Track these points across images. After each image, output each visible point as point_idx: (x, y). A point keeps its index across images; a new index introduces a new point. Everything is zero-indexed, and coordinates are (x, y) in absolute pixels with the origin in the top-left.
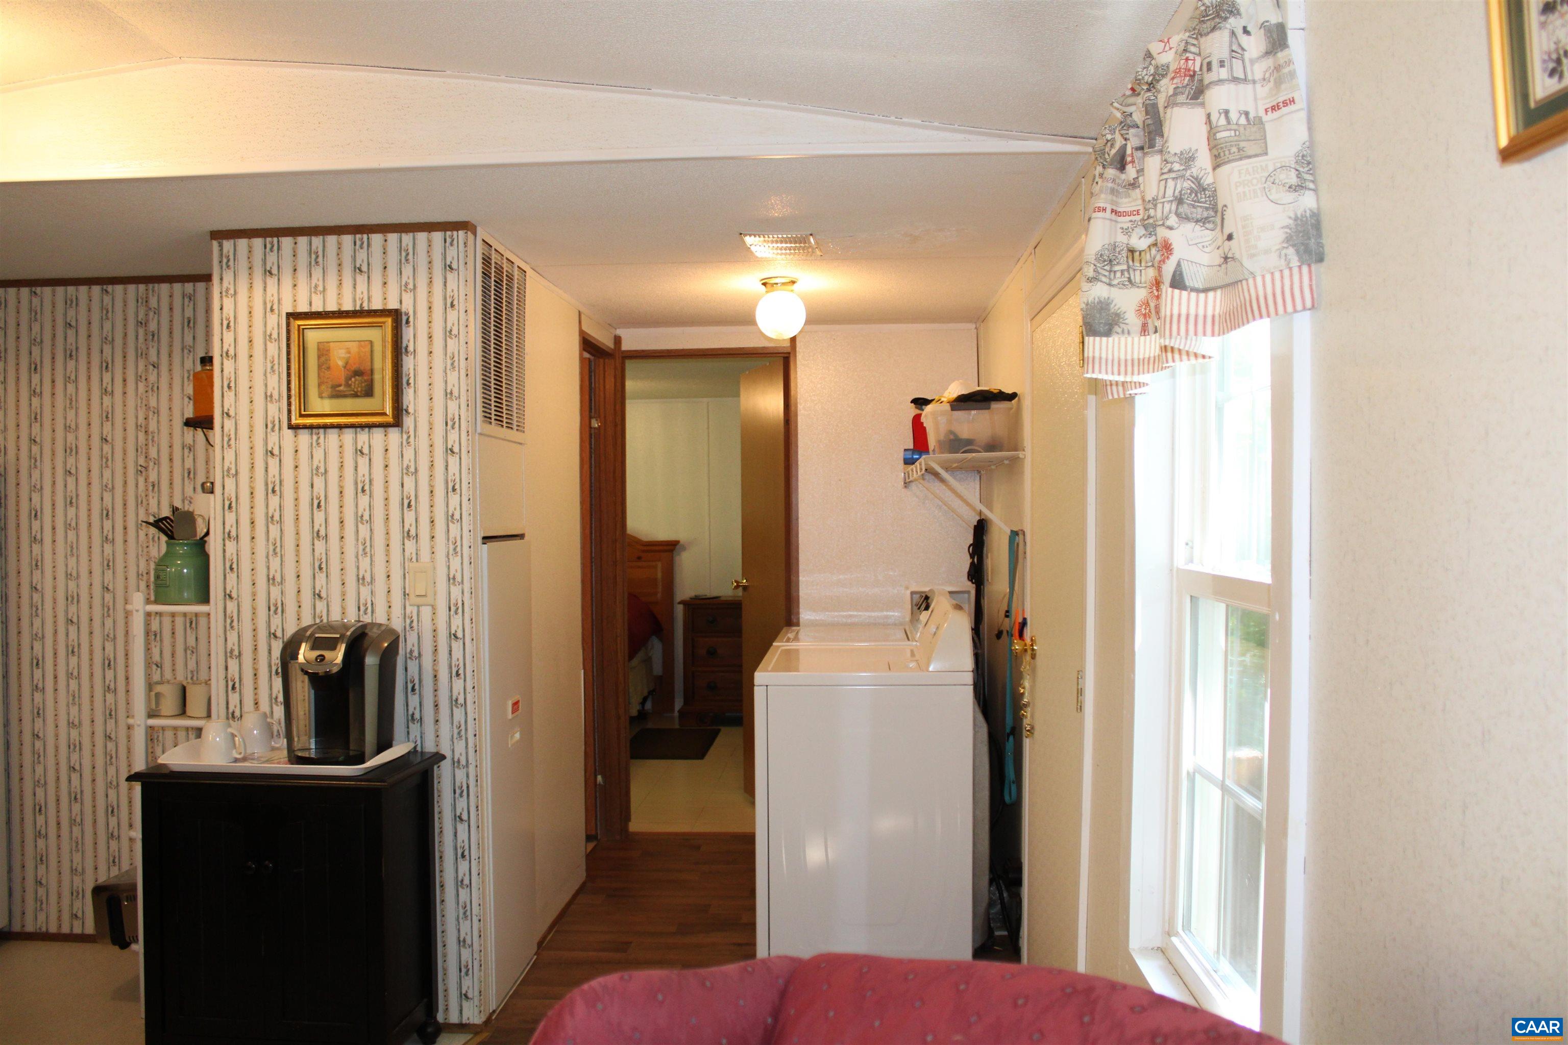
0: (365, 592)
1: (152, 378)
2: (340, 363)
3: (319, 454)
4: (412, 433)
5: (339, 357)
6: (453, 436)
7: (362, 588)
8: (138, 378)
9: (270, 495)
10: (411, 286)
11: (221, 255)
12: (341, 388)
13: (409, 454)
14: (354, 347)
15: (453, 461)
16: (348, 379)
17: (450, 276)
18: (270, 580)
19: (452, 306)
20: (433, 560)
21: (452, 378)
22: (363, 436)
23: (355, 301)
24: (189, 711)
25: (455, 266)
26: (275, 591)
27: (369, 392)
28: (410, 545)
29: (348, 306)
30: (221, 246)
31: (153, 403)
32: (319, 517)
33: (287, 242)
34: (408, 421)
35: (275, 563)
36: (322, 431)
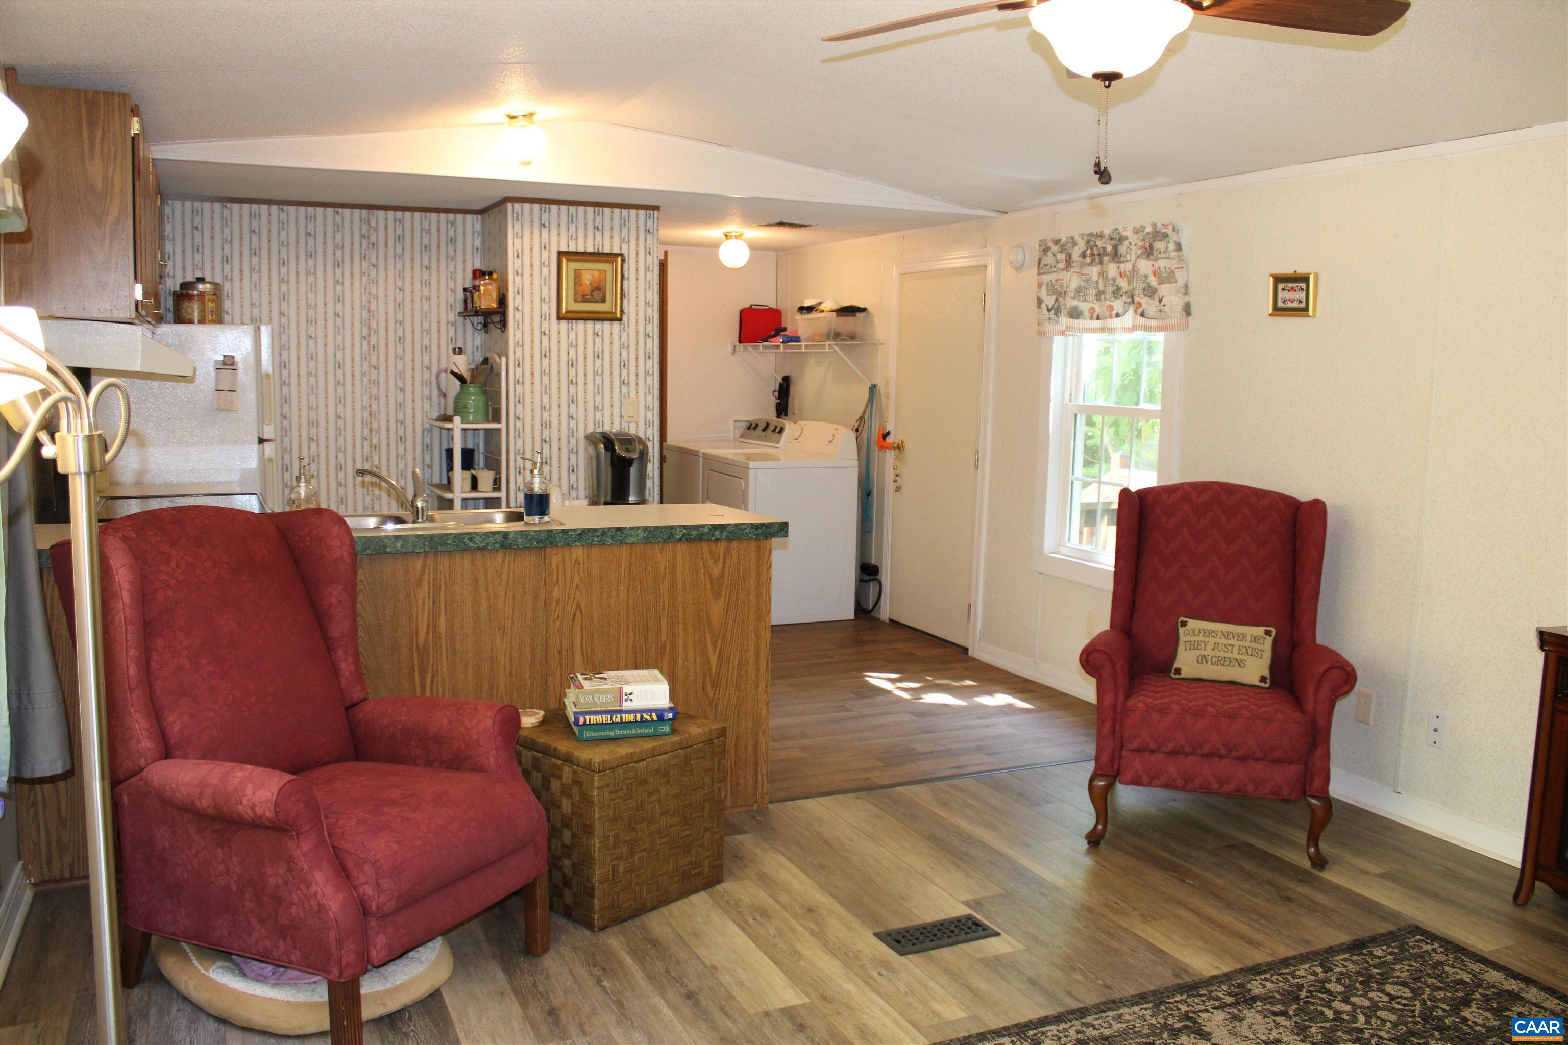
0: (598, 414)
1: (373, 274)
2: (588, 282)
3: (572, 335)
4: (626, 325)
5: (587, 278)
6: (649, 327)
7: (597, 413)
8: (362, 274)
9: (543, 358)
10: (626, 240)
11: (513, 212)
12: (588, 297)
13: (624, 336)
14: (596, 274)
15: (649, 341)
16: (592, 292)
17: (649, 236)
18: (543, 408)
19: (650, 253)
20: (637, 397)
21: (649, 294)
22: (598, 325)
23: (594, 246)
24: (480, 488)
25: (651, 231)
26: (546, 415)
27: (603, 300)
28: (624, 389)
29: (590, 249)
30: (513, 207)
31: (374, 291)
32: (572, 371)
33: (554, 208)
34: (625, 318)
35: (546, 399)
36: (574, 321)
